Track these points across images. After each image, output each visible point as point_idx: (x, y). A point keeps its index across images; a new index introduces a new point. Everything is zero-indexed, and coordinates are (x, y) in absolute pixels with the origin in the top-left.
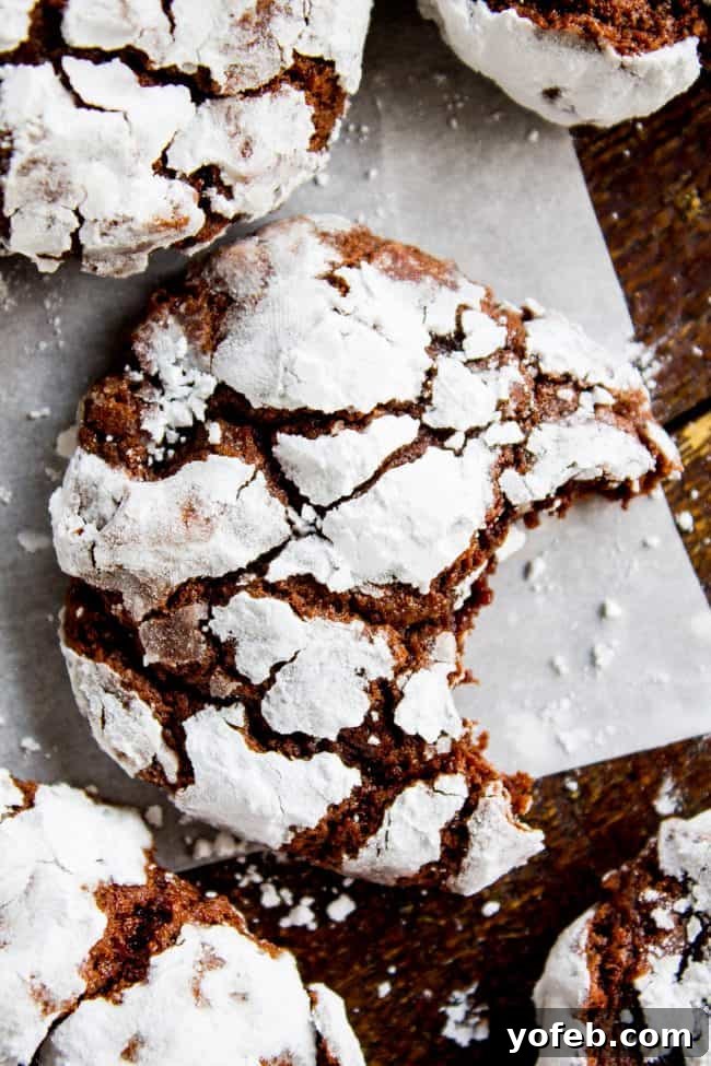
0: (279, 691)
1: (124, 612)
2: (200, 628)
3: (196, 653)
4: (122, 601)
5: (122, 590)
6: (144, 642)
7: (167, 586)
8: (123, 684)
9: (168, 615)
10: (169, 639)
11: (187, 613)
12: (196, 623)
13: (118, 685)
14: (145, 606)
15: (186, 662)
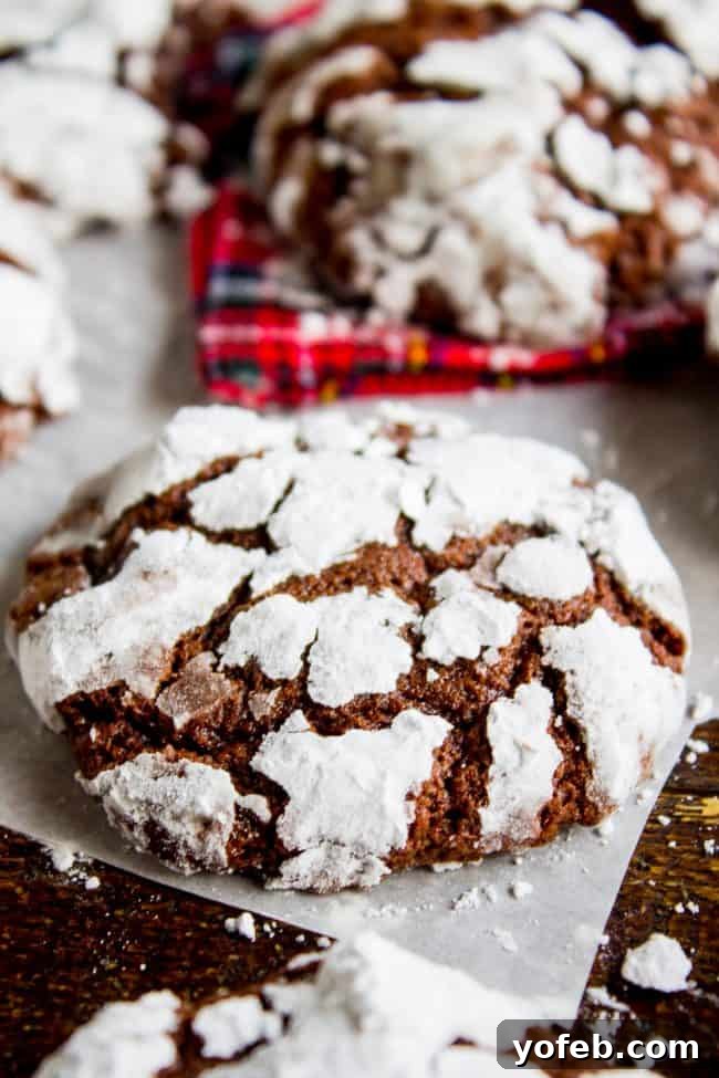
0: (318, 669)
1: (136, 697)
2: (215, 670)
3: (222, 692)
4: (128, 688)
5: (122, 678)
6: (168, 713)
7: (164, 651)
8: (168, 760)
9: (179, 677)
10: (189, 695)
11: (196, 664)
12: (209, 669)
13: (165, 764)
14: (153, 680)
15: (217, 703)
